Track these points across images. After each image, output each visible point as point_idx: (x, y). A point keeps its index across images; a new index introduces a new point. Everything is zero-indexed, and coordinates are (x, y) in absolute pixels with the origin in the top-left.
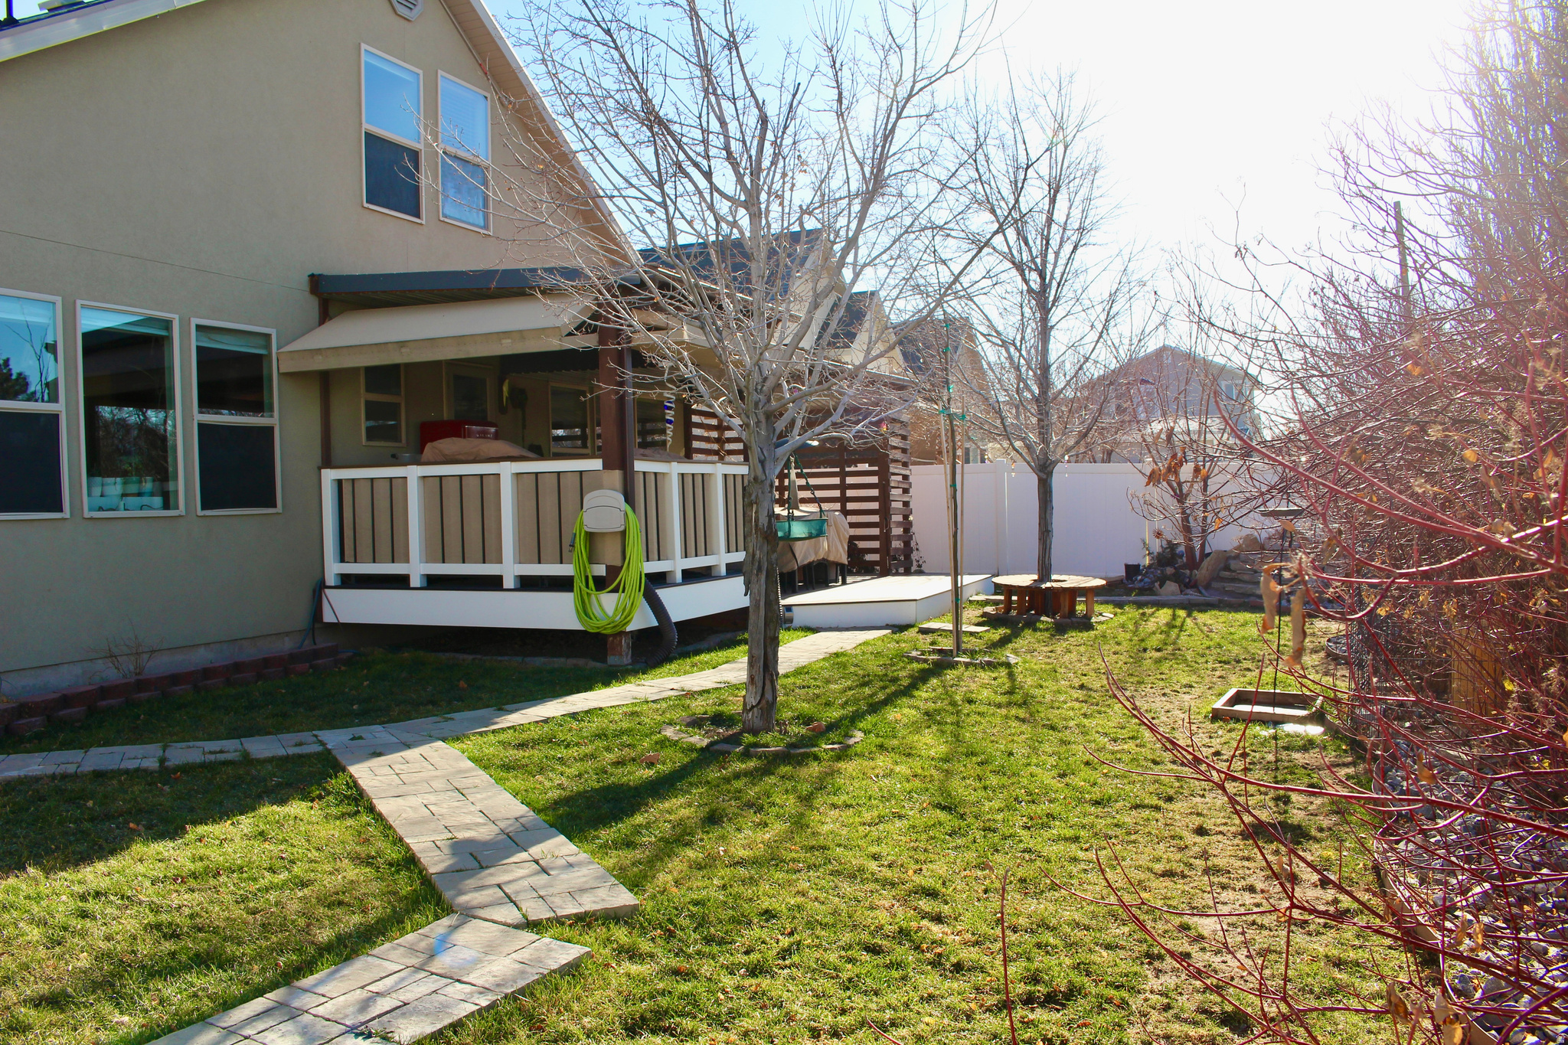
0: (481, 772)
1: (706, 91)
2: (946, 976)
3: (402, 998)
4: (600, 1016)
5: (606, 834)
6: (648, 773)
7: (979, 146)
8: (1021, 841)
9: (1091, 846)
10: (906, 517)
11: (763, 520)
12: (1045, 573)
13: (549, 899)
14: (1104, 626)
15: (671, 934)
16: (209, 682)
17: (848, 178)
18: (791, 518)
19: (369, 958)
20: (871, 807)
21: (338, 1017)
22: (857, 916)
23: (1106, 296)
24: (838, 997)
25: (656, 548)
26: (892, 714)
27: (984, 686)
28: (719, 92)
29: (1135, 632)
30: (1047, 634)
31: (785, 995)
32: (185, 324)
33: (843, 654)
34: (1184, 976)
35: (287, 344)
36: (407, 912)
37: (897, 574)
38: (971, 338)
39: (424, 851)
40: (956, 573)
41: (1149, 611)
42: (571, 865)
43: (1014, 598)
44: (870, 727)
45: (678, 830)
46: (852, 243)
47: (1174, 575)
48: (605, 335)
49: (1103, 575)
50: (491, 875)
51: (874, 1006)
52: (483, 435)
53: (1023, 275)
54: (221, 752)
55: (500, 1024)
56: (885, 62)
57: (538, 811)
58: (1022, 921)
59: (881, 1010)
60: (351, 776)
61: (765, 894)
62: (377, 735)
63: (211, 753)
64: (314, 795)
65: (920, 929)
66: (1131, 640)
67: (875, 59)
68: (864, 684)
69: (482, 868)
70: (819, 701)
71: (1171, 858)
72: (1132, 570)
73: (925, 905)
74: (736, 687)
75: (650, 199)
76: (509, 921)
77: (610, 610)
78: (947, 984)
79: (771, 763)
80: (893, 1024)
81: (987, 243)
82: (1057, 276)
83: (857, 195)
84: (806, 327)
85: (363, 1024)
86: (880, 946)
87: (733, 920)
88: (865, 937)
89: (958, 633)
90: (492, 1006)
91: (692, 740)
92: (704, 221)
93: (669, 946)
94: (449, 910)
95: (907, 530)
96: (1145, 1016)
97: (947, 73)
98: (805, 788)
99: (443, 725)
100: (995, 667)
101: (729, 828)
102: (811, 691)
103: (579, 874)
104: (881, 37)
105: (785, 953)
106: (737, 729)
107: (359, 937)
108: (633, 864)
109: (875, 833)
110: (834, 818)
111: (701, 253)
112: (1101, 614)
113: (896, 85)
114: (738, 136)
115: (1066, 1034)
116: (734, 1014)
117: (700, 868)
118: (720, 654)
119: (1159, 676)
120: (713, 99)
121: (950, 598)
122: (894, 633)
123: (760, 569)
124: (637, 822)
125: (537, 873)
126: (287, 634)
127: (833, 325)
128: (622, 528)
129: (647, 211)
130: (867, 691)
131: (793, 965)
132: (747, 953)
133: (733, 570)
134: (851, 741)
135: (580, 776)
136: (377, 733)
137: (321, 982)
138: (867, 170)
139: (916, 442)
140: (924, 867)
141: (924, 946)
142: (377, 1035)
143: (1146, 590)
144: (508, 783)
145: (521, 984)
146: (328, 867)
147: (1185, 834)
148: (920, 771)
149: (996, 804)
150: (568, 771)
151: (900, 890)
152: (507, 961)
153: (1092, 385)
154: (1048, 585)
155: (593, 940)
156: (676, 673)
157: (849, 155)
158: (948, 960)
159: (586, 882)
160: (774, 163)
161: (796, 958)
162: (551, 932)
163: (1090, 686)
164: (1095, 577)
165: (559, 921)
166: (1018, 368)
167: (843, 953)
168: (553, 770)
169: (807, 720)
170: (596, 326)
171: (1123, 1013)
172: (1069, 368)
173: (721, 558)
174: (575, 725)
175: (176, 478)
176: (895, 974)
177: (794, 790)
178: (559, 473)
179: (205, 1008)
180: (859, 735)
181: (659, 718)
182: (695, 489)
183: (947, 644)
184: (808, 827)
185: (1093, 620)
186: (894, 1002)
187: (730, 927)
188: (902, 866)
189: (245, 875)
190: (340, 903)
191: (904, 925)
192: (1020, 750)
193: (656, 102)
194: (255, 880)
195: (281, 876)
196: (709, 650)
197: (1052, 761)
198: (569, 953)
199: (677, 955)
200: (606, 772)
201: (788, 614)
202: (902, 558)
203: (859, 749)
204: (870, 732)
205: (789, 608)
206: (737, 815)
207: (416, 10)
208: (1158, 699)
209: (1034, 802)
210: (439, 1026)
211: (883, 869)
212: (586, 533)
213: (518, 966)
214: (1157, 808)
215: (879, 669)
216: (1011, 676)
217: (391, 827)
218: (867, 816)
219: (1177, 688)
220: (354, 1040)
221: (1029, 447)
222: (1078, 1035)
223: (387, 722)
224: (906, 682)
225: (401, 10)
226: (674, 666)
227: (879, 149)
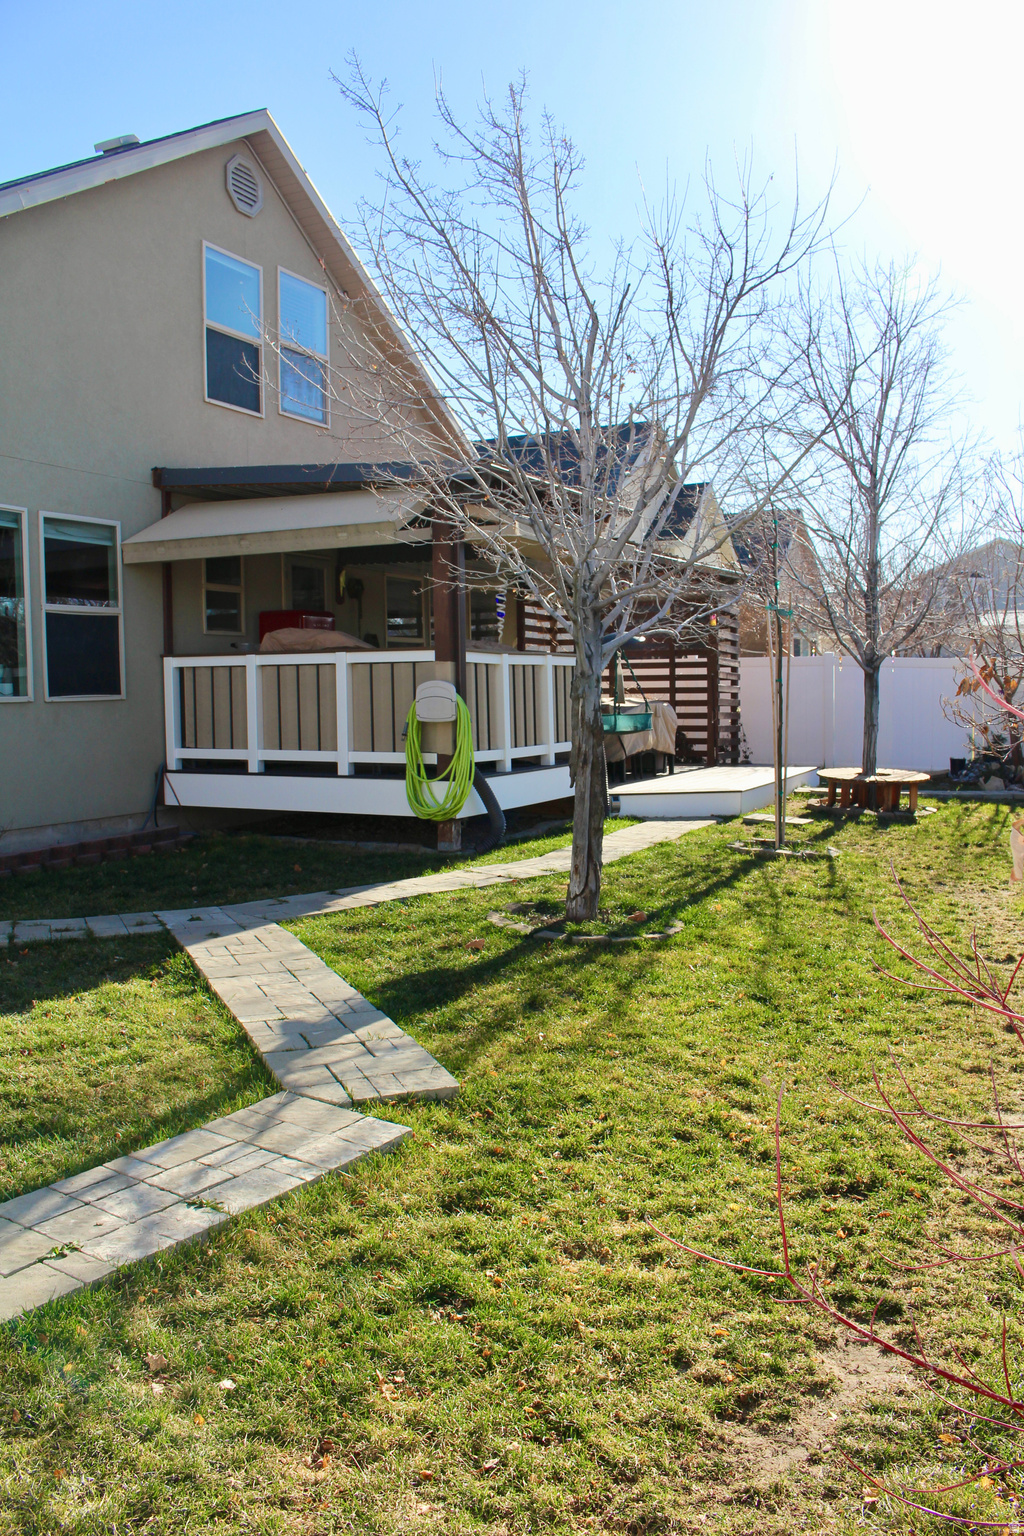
0: (313, 955)
1: (537, 291)
2: (752, 1164)
3: (232, 1171)
4: (419, 1193)
5: (430, 1018)
6: (473, 959)
7: (811, 341)
8: (833, 1034)
9: (902, 1040)
10: (734, 709)
11: (590, 715)
12: (869, 767)
13: (373, 1080)
14: (927, 821)
15: (489, 1116)
16: (55, 862)
17: (677, 378)
18: (618, 711)
19: (202, 1132)
20: (688, 996)
21: (171, 1187)
22: (670, 1103)
23: (936, 492)
24: (647, 1181)
25: (485, 736)
26: (713, 905)
27: (805, 879)
28: (551, 293)
29: (957, 828)
30: (870, 828)
31: (597, 1178)
32: (33, 516)
33: (667, 844)
34: (985, 1171)
35: (132, 535)
36: (239, 1088)
37: (724, 764)
38: (803, 533)
39: (256, 1030)
40: (780, 765)
41: (972, 806)
42: (395, 1047)
43: (839, 790)
44: (690, 917)
45: (500, 1016)
46: (681, 441)
47: (998, 770)
48: (439, 531)
49: (929, 769)
50: (319, 1055)
51: (681, 1191)
52: (321, 626)
53: (854, 472)
54: (67, 930)
55: (324, 1198)
56: (715, 260)
57: (366, 993)
58: (830, 1113)
59: (689, 1195)
60: (189, 956)
61: (582, 1080)
62: (215, 916)
63: (57, 931)
64: (153, 974)
65: (729, 1117)
66: (953, 835)
67: (707, 257)
68: (687, 875)
69: (310, 1048)
70: (641, 890)
71: (981, 1055)
72: (957, 764)
73: (736, 1094)
74: (562, 875)
75: (481, 400)
76: (335, 1100)
77: (441, 798)
78: (753, 1172)
79: (592, 952)
80: (699, 1209)
81: (818, 439)
82: (888, 471)
83: (686, 395)
84: (634, 524)
85: (195, 1194)
86: (690, 1134)
87: (551, 1105)
88: (676, 1124)
89: (780, 826)
90: (317, 1181)
91: (517, 927)
92: (535, 420)
93: (487, 1128)
94: (278, 1088)
95: (735, 722)
96: (945, 1209)
97: (777, 272)
98: (624, 977)
99: (278, 907)
100: (816, 860)
101: (549, 1014)
102: (634, 881)
103: (403, 1056)
104: (713, 236)
105: (598, 1137)
106: (560, 917)
107: (193, 1112)
108: (456, 1047)
109: (690, 1022)
110: (652, 1006)
111: (531, 452)
112: (924, 808)
113: (726, 285)
114: (569, 335)
115: (867, 1224)
116: (547, 1195)
117: (520, 1052)
118: (547, 841)
119: (979, 872)
120: (545, 298)
121: (774, 791)
122: (719, 823)
123: (585, 762)
124: (461, 1006)
125: (363, 1054)
126: (131, 816)
127: (662, 523)
128: (453, 719)
129: (479, 411)
130: (689, 881)
131: (605, 1149)
132: (561, 1136)
133: (561, 759)
134: (671, 931)
135: (408, 960)
136: (214, 914)
137: (157, 1153)
138: (697, 369)
139: (746, 634)
140: (737, 1057)
141: (733, 1134)
142: (208, 1205)
143: (971, 784)
144: (338, 966)
145: (345, 1160)
146: (165, 1044)
147: (995, 1030)
148: (737, 962)
149: (810, 997)
150: (396, 954)
151: (713, 1080)
152: (332, 1139)
153: (923, 579)
154: (872, 778)
155: (414, 1120)
156: (504, 860)
157: (678, 354)
158: (755, 1148)
159: (409, 1064)
160: (603, 363)
161: (608, 1143)
162: (375, 1111)
163: (909, 881)
164: (919, 771)
165: (383, 1102)
166: (846, 564)
167: (654, 1139)
168: (382, 953)
169: (629, 909)
170: (429, 522)
171: (923, 1205)
172: (900, 563)
173: (550, 748)
174: (404, 910)
175: (25, 664)
176: (704, 1161)
177: (614, 977)
178: (392, 664)
179: (49, 1175)
180: (679, 925)
181: (485, 904)
182: (525, 681)
183: (770, 836)
184: (625, 1015)
185: (916, 814)
186: (701, 1188)
187: (546, 1111)
188: (715, 1055)
189: (87, 1049)
190: (176, 1079)
191: (714, 1113)
192: (837, 944)
193: (488, 303)
194: (97, 1054)
195: (121, 1052)
196: (537, 838)
197: (868, 954)
198: (390, 1132)
199: (494, 1136)
200: (432, 957)
201: (615, 803)
202: (729, 749)
203: (678, 939)
204: (690, 923)
205: (616, 797)
206: (557, 1002)
207: (257, 207)
208: (976, 895)
209: (847, 995)
210: (266, 1198)
211: (697, 1058)
212: (419, 722)
213: (341, 1143)
214: (969, 1005)
215: (702, 859)
216: (831, 869)
217: (225, 1007)
218: (684, 1006)
219: (996, 884)
220: (186, 1209)
221: (857, 642)
222: (877, 1226)
223: (224, 904)
224: (727, 873)
225: (241, 206)
226: (502, 853)
227: (708, 349)
